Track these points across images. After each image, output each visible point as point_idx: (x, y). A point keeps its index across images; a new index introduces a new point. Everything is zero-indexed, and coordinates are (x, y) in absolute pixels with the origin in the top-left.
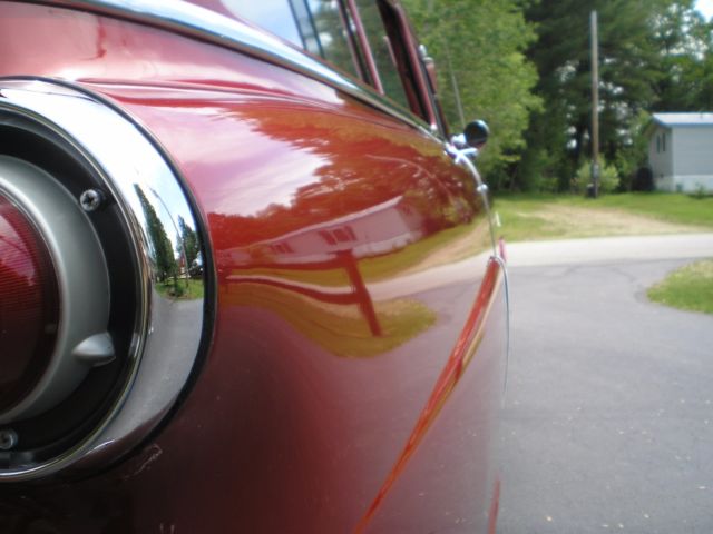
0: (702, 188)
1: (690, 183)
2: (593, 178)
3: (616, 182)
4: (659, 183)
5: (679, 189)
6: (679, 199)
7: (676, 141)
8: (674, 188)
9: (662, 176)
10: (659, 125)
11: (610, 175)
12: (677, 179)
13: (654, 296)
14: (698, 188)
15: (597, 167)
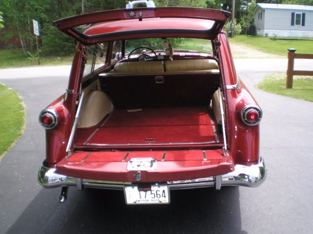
0: (275, 36)
1: (271, 33)
2: (231, 29)
3: (240, 30)
4: (258, 32)
5: (267, 35)
6: (266, 40)
7: (267, 15)
8: (264, 35)
9: (260, 29)
10: (259, 8)
11: (238, 28)
12: (266, 31)
13: (260, 88)
14: (274, 36)
15: (233, 24)
